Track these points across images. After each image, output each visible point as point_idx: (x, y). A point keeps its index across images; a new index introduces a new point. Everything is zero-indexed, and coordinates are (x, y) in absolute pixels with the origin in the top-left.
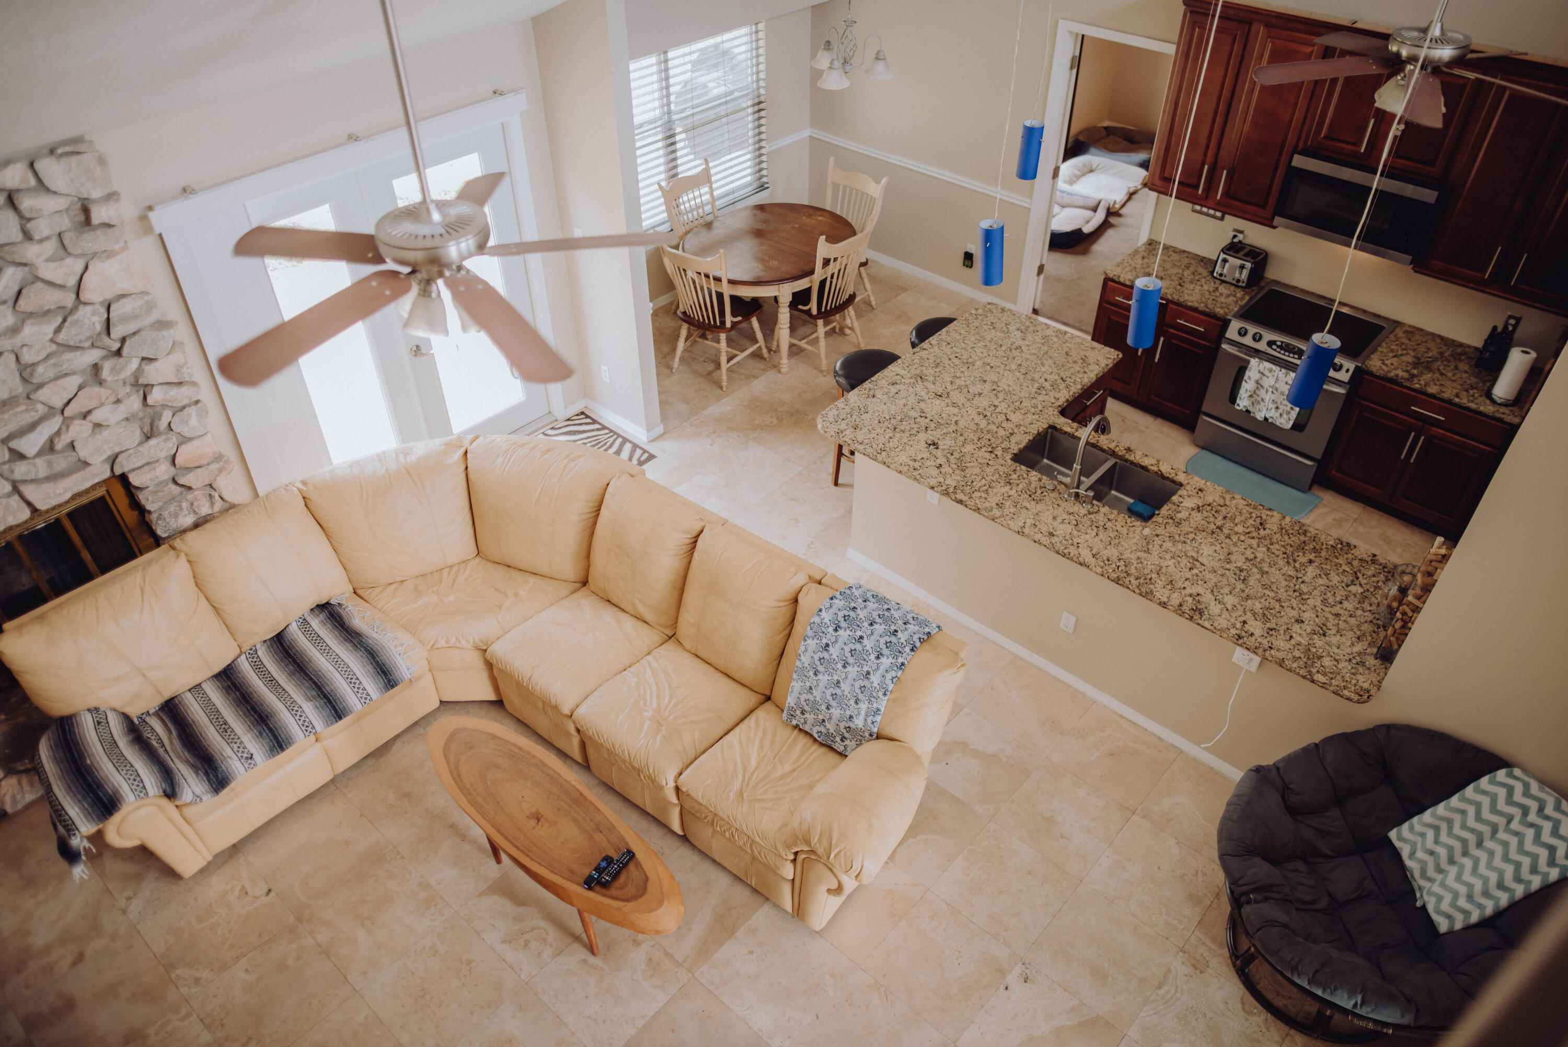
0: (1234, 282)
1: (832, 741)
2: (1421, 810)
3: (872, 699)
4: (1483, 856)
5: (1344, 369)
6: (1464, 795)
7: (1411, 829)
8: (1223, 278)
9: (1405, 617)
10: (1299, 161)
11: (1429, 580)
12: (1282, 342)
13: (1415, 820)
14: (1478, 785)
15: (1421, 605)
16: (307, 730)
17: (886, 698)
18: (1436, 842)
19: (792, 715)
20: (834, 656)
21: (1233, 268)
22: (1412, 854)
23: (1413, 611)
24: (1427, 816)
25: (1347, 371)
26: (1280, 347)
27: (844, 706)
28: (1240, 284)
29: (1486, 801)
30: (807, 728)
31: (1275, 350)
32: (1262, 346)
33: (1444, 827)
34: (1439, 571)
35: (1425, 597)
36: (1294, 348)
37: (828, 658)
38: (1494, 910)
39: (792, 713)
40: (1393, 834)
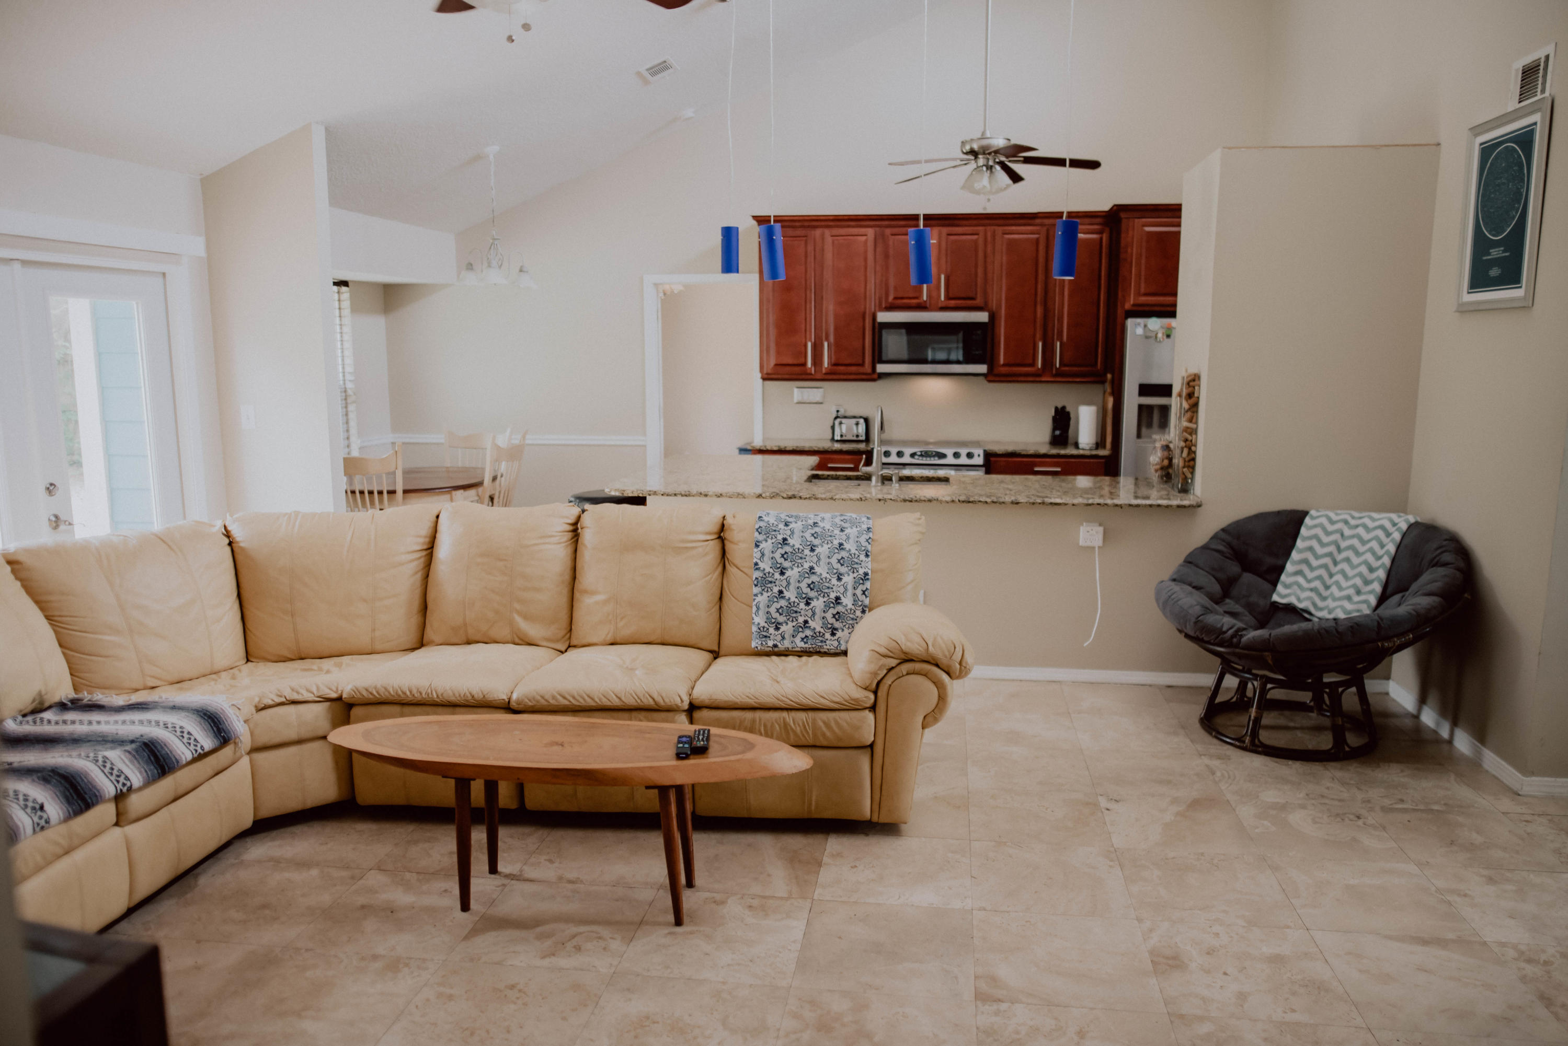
0: (855, 438)
1: (822, 641)
2: (1281, 569)
3: (855, 566)
4: (1344, 566)
5: (976, 455)
6: (1303, 536)
7: (1287, 586)
8: (844, 438)
9: (1188, 443)
10: (884, 317)
11: (1192, 401)
12: (921, 452)
13: (1283, 577)
14: (1307, 526)
15: (1194, 426)
16: (118, 782)
17: (870, 559)
18: (1309, 581)
19: (766, 637)
20: (797, 546)
21: (849, 429)
22: (1299, 600)
23: (1191, 434)
24: (1289, 567)
25: (979, 455)
26: (921, 455)
27: (826, 591)
28: (860, 438)
29: (1318, 531)
30: (787, 644)
31: (918, 459)
32: (906, 459)
33: (1304, 568)
34: (1197, 388)
35: (1195, 418)
36: (932, 453)
37: (791, 550)
38: (1381, 585)
39: (765, 634)
40: (1275, 598)
